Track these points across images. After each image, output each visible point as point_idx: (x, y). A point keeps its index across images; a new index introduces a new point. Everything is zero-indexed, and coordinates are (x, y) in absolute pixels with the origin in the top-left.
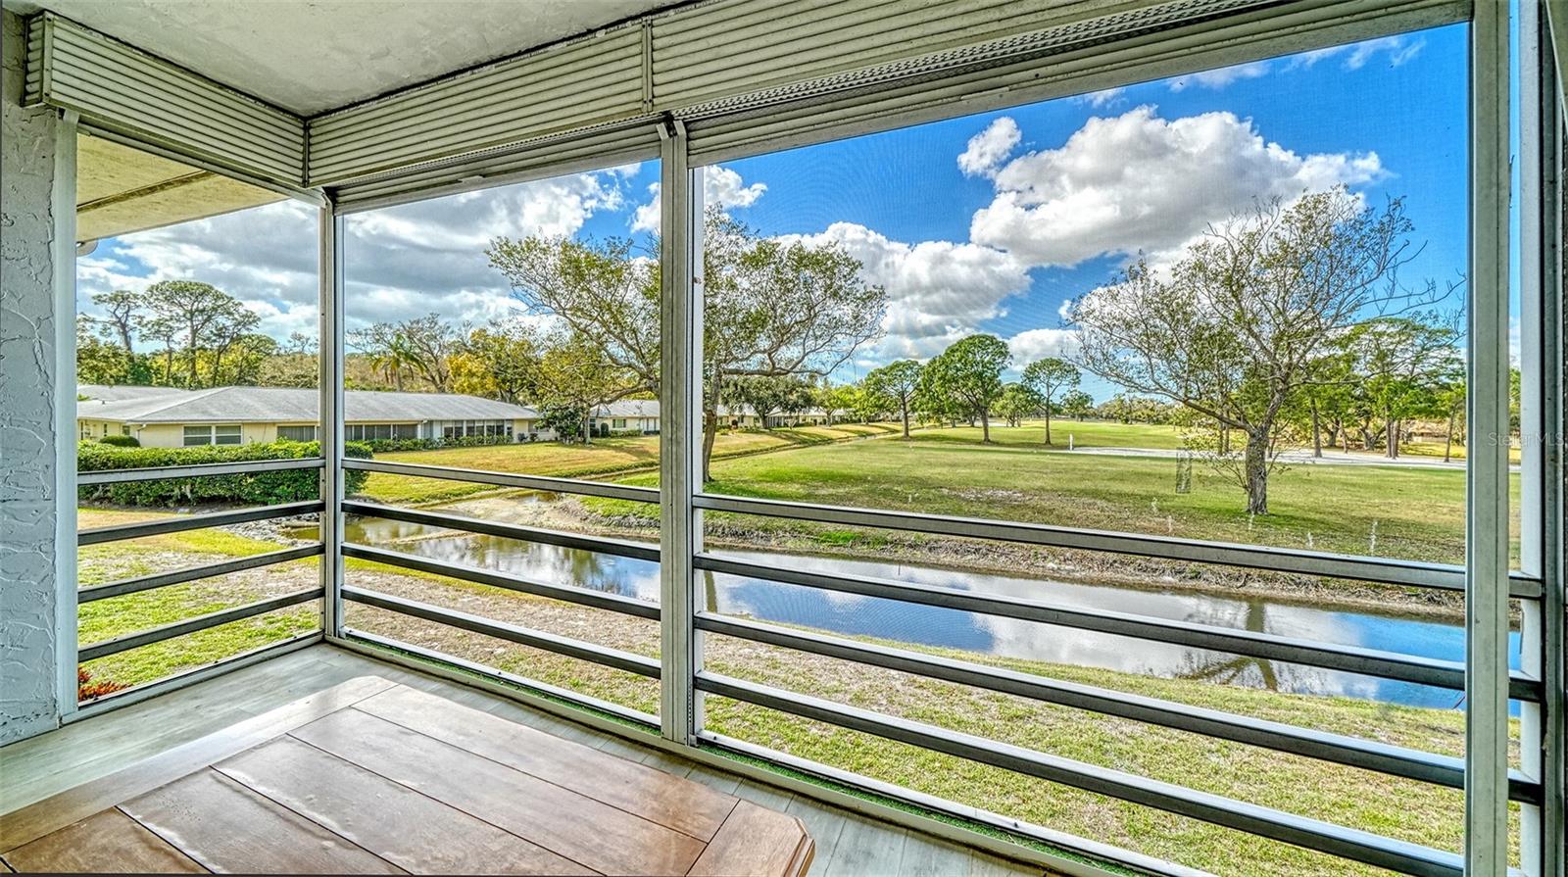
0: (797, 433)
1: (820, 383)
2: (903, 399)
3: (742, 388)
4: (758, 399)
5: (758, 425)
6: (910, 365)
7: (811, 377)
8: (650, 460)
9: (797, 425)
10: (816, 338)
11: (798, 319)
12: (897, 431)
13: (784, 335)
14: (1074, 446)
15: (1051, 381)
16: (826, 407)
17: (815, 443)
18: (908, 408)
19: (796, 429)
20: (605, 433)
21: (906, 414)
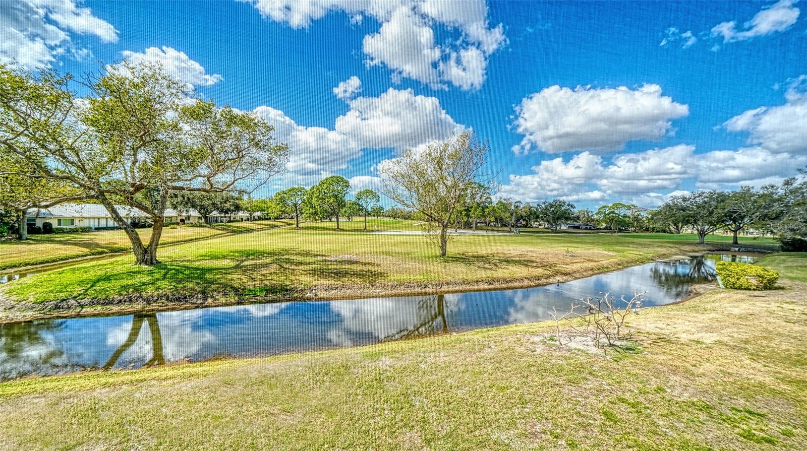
0: (230, 226)
1: (245, 197)
2: (296, 207)
3: (188, 198)
4: (201, 205)
5: (200, 221)
6: (301, 190)
7: (239, 194)
8: (100, 250)
9: (229, 222)
10: (243, 170)
11: (230, 157)
12: (292, 224)
13: (220, 166)
14: (377, 230)
15: (368, 200)
16: (249, 211)
17: (241, 232)
18: (298, 212)
19: (228, 224)
20: (48, 229)
21: (297, 215)
